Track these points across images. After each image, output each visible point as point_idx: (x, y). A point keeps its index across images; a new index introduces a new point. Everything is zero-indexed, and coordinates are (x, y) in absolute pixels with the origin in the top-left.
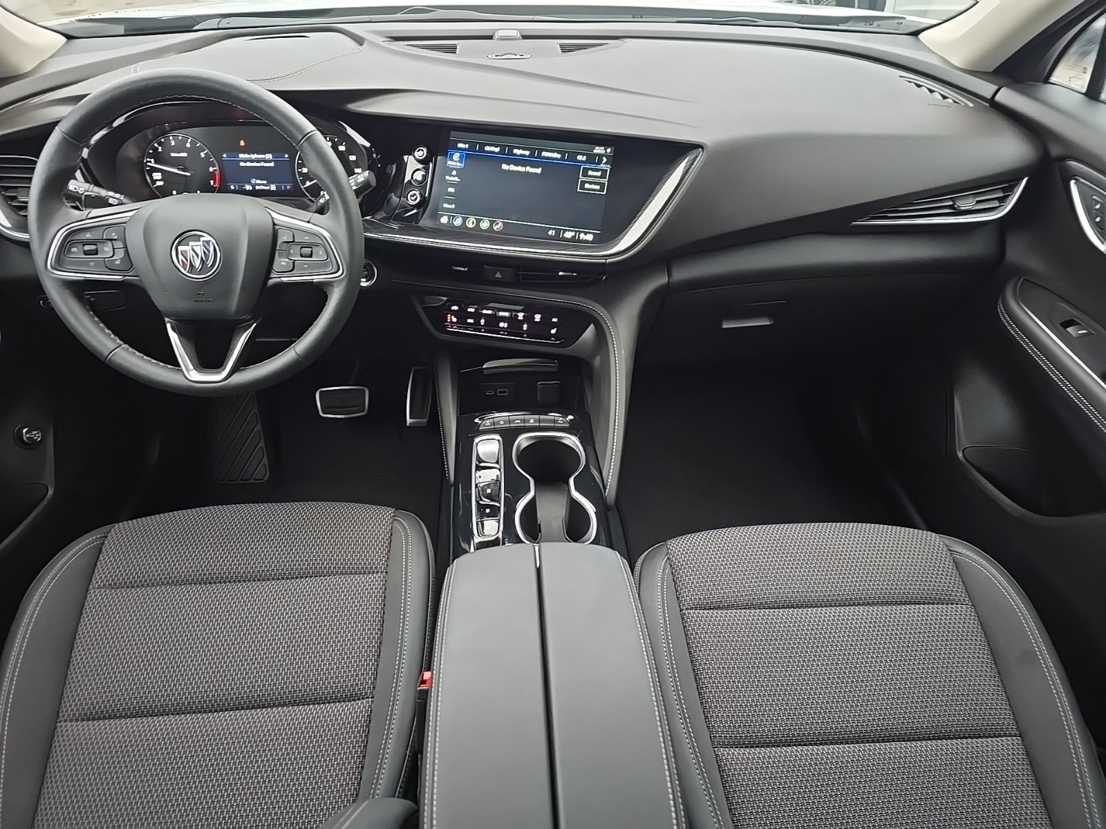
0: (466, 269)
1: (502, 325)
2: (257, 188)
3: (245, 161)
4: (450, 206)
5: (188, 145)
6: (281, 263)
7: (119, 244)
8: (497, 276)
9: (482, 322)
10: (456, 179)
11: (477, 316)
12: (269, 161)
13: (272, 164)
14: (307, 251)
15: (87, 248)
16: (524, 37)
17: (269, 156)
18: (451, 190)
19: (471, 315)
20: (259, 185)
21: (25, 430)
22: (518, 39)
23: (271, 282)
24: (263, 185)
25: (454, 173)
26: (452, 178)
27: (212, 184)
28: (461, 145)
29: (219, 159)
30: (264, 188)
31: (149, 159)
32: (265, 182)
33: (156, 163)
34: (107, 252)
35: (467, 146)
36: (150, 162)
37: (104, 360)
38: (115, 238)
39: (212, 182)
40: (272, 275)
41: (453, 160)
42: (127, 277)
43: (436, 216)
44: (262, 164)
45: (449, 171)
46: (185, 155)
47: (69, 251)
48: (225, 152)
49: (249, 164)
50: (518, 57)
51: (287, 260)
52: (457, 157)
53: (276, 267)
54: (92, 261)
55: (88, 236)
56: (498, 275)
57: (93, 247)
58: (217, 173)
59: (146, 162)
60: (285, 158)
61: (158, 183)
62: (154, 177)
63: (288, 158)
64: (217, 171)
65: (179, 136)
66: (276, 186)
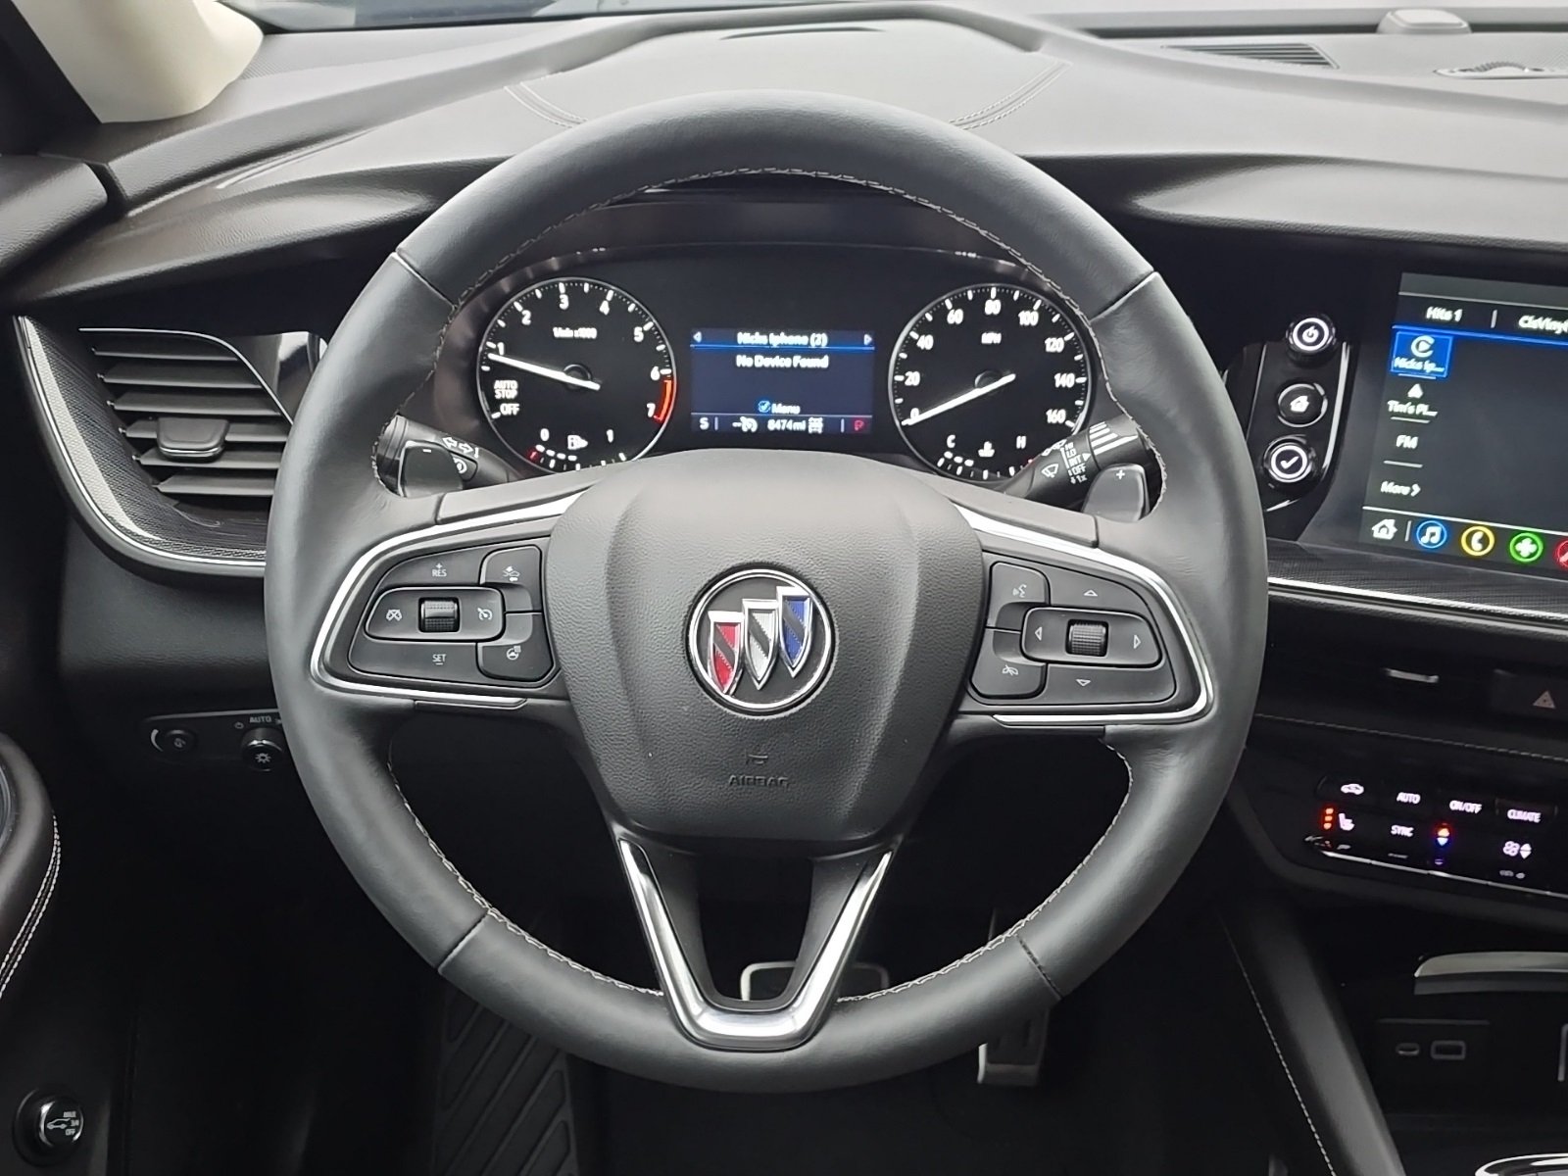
0: (1433, 679)
1: (1511, 848)
2: (772, 425)
3: (751, 351)
4: (1404, 490)
5: (605, 308)
6: (1002, 667)
7: (525, 601)
8: (1539, 703)
9: (1443, 836)
10: (1423, 409)
11: (1425, 819)
12: (817, 353)
13: (823, 363)
14: (1092, 633)
15: (431, 609)
16: (1476, 28)
17: (820, 340)
18: (1408, 442)
19: (1405, 814)
20: (778, 417)
21: (45, 1109)
22: (1463, 31)
23: (962, 724)
24: (788, 417)
25: (1416, 392)
26: (1409, 408)
27: (650, 414)
28: (1436, 313)
29: (681, 342)
30: (791, 426)
31: (491, 345)
32: (795, 410)
33: (507, 354)
34: (486, 623)
35: (1459, 314)
36: (496, 351)
37: (433, 965)
38: (512, 579)
39: (651, 407)
40: (968, 705)
41: (1410, 356)
42: (530, 701)
43: (1355, 519)
44: (799, 361)
45: (1400, 386)
46: (590, 333)
47: (380, 619)
48: (699, 328)
49: (761, 361)
50: (1527, 72)
51: (1022, 660)
52: (1424, 346)
53: (981, 679)
54: (438, 650)
55: (438, 572)
56: (1545, 701)
57: (447, 608)
58: (669, 383)
59: (484, 351)
60: (862, 345)
61: (505, 409)
62: (497, 392)
63: (870, 345)
64: (672, 379)
65: (583, 282)
66: (824, 422)
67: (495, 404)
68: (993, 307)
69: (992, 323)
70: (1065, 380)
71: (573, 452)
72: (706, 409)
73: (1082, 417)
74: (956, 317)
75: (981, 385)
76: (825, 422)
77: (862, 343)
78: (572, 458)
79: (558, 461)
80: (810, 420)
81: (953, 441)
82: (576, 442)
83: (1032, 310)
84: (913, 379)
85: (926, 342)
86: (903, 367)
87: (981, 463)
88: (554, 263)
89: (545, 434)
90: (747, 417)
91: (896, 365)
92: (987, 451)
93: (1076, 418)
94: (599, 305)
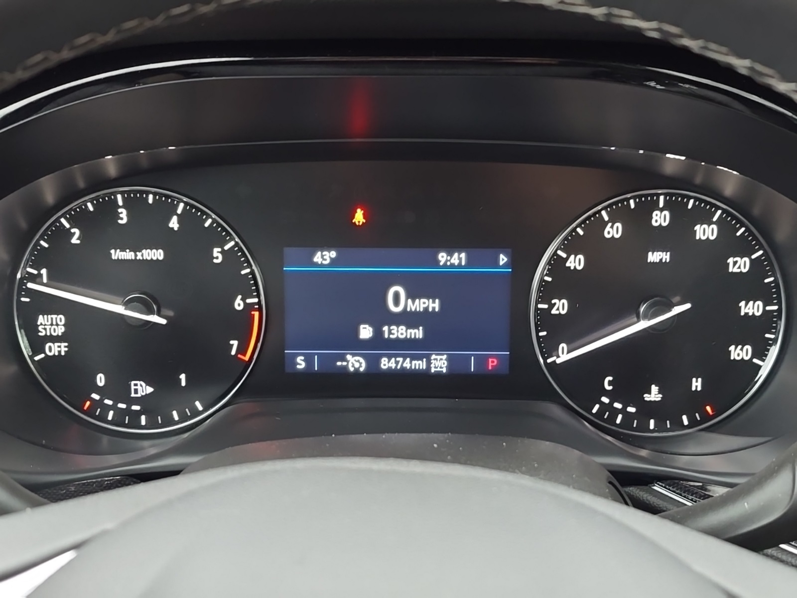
2: (385, 364)
5: (174, 224)
27: (233, 352)
29: (272, 268)
30: (410, 364)
31: (31, 271)
33: (54, 282)
36: (36, 279)
39: (234, 344)
46: (155, 255)
58: (256, 314)
59: (22, 279)
60: (498, 266)
61: (50, 348)
62: (40, 328)
63: (505, 266)
64: (260, 310)
65: (147, 193)
66: (448, 360)
67: (37, 344)
68: (660, 219)
69: (660, 237)
70: (752, 308)
71: (137, 401)
72: (302, 345)
73: (774, 352)
74: (613, 231)
75: (647, 317)
76: (450, 359)
77: (496, 264)
78: (136, 408)
79: (118, 411)
80: (433, 357)
81: (610, 383)
82: (141, 389)
83: (710, 223)
84: (561, 306)
85: (576, 262)
86: (548, 293)
87: (648, 410)
88: (110, 164)
89: (101, 380)
90: (354, 355)
91: (539, 290)
92: (654, 395)
93: (766, 356)
94: (169, 219)
